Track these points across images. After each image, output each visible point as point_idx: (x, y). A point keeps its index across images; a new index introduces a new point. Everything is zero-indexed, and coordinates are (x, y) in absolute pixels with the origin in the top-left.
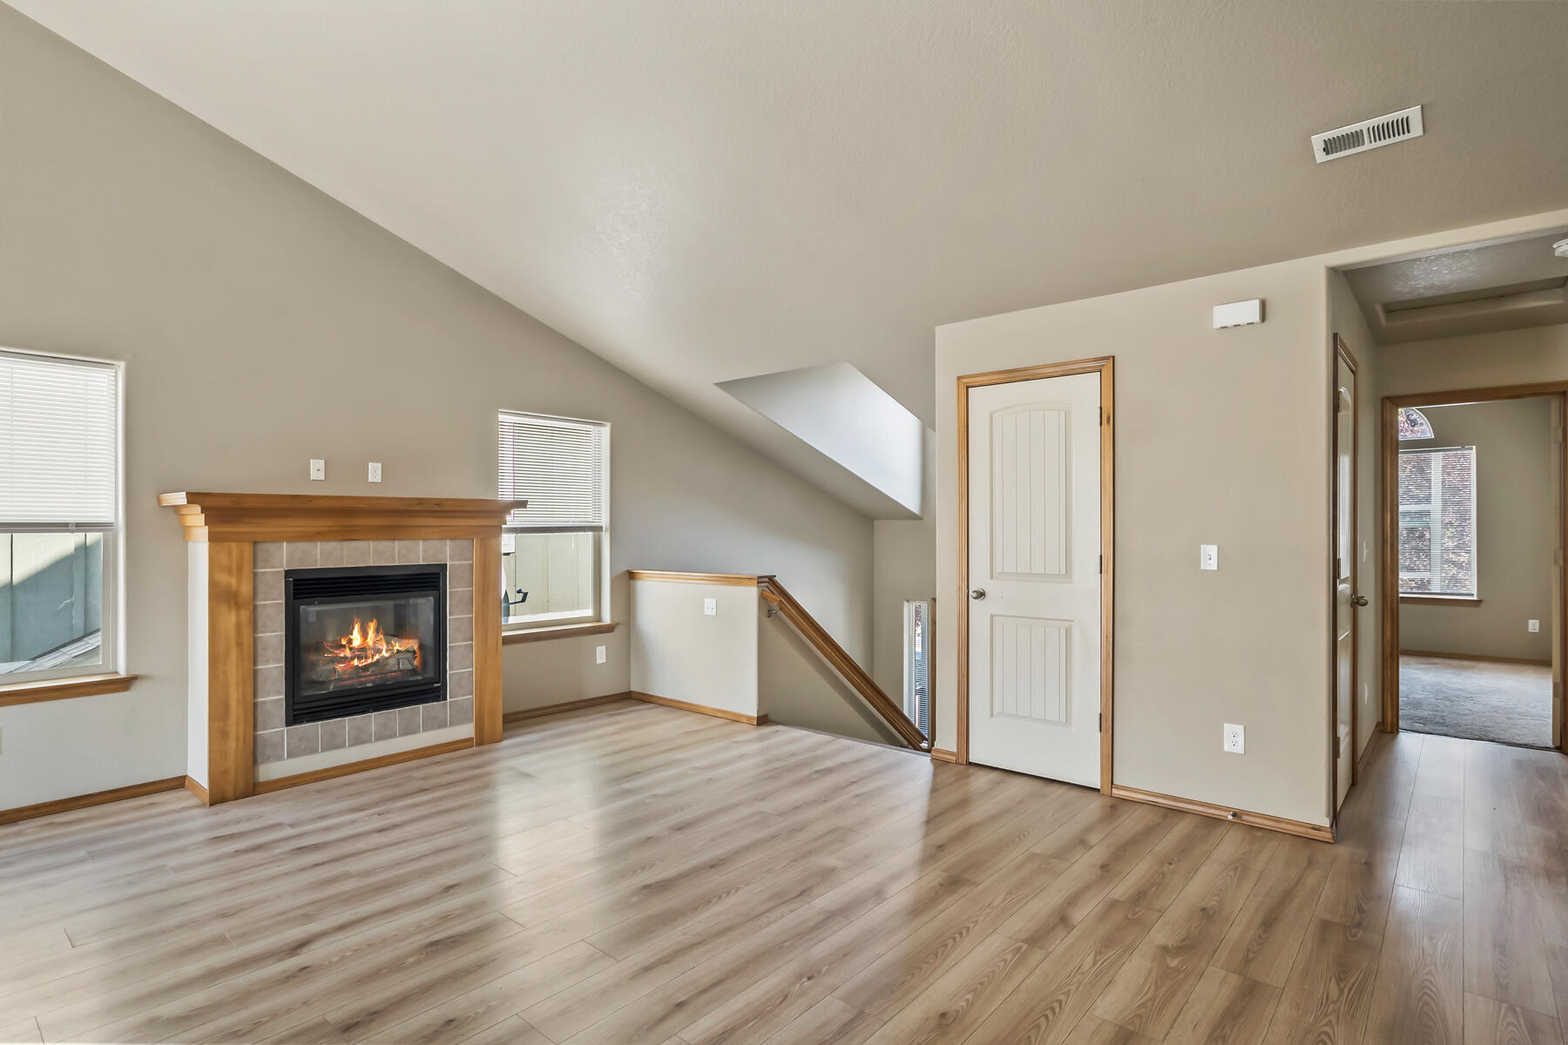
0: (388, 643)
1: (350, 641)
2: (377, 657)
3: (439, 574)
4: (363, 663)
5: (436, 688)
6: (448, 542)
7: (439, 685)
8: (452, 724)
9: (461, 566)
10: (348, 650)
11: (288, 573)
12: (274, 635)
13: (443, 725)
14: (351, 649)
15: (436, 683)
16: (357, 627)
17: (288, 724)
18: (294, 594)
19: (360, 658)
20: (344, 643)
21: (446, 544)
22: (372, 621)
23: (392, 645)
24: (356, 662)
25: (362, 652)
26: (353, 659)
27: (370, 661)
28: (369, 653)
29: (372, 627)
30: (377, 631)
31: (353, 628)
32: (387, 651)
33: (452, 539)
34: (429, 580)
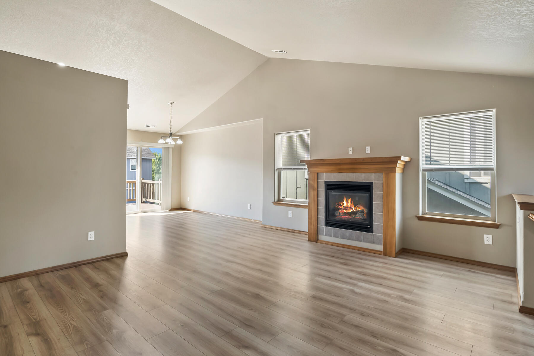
0: (355, 207)
1: (343, 204)
2: (351, 210)
3: (370, 186)
4: (347, 212)
5: (368, 227)
6: (373, 174)
7: (370, 227)
8: (374, 243)
9: (378, 183)
10: (342, 206)
11: (325, 182)
12: (322, 199)
13: (370, 242)
14: (343, 206)
15: (368, 226)
16: (345, 200)
17: (325, 226)
18: (327, 188)
19: (346, 210)
20: (341, 204)
21: (372, 175)
22: (350, 199)
23: (356, 208)
24: (345, 211)
25: (347, 208)
26: (344, 209)
27: (349, 211)
28: (349, 209)
29: (350, 201)
30: (351, 202)
31: (344, 200)
32: (355, 209)
33: (375, 173)
34: (366, 188)
